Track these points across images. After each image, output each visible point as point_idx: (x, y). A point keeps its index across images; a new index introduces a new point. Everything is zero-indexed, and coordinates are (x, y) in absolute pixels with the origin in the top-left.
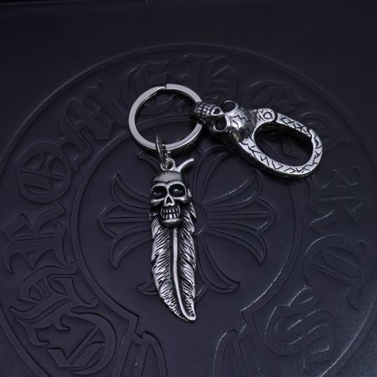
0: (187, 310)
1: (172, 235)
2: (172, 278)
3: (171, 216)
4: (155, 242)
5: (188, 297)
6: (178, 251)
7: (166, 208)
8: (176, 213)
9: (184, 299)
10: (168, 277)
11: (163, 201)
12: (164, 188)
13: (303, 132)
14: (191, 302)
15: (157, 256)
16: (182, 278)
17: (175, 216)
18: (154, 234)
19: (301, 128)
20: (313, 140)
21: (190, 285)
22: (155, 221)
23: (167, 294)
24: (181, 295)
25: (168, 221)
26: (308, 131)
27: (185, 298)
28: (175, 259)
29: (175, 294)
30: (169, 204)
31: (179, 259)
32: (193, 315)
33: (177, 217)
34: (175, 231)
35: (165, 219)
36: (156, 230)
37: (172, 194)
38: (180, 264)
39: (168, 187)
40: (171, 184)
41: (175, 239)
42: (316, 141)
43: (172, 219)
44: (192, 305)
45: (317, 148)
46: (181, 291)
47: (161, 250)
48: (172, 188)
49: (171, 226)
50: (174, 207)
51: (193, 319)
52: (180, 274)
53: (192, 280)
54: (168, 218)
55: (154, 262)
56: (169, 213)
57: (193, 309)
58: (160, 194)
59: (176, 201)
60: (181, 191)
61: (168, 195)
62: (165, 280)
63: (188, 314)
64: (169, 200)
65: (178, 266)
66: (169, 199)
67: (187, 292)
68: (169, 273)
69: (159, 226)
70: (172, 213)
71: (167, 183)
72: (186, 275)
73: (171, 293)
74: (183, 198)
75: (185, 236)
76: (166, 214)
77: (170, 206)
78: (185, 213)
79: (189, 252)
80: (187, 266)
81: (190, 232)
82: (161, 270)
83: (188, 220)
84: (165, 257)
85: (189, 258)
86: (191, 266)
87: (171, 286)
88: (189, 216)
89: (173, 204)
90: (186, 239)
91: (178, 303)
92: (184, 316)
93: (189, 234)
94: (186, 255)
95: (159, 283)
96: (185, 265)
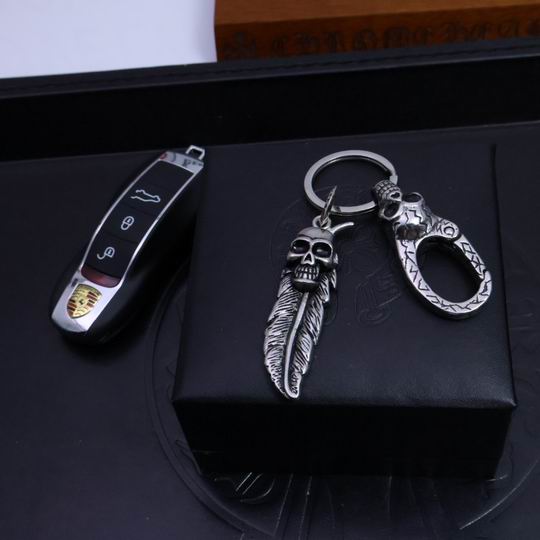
0: (290, 385)
1: (301, 299)
2: (285, 347)
3: (305, 276)
4: (280, 300)
5: (297, 371)
6: (303, 318)
7: (302, 265)
8: (312, 274)
9: (291, 372)
10: (281, 344)
11: (301, 258)
12: (307, 244)
13: (477, 270)
14: (299, 377)
15: (276, 317)
16: (296, 349)
17: (310, 278)
18: (281, 292)
19: (478, 264)
20: (482, 285)
21: (303, 357)
22: (287, 279)
23: (274, 361)
24: (290, 366)
25: (301, 281)
26: (484, 271)
27: (293, 370)
28: (296, 326)
30: (308, 262)
31: (300, 327)
33: (312, 279)
34: (306, 296)
35: (298, 278)
36: (285, 288)
37: (315, 252)
38: (300, 332)
39: (312, 244)
40: (317, 241)
41: (304, 304)
42: (486, 287)
43: (306, 279)
44: (299, 382)
45: (481, 294)
46: (291, 363)
47: (284, 312)
48: (317, 246)
49: (302, 288)
50: (313, 267)
51: (296, 396)
52: (297, 341)
53: (307, 354)
54: (302, 277)
55: (271, 322)
56: (304, 272)
57: (298, 386)
58: (301, 249)
59: (316, 261)
60: (326, 253)
61: (310, 252)
62: (276, 345)
63: (291, 389)
64: (309, 257)
65: (297, 335)
67: (297, 365)
69: (289, 285)
70: (308, 273)
71: (312, 239)
72: (303, 346)
73: (279, 362)
74: (326, 260)
75: (315, 304)
76: (300, 272)
77: (307, 265)
78: (324, 278)
79: (314, 322)
80: (307, 336)
81: (323, 300)
82: (276, 334)
83: (324, 287)
84: (285, 320)
85: (312, 329)
86: (312, 338)
87: (282, 354)
88: (327, 282)
89: (312, 263)
90: (316, 307)
91: (283, 375)
92: (284, 390)
93: (320, 302)
94: (310, 325)
95: (269, 346)
96: (305, 335)
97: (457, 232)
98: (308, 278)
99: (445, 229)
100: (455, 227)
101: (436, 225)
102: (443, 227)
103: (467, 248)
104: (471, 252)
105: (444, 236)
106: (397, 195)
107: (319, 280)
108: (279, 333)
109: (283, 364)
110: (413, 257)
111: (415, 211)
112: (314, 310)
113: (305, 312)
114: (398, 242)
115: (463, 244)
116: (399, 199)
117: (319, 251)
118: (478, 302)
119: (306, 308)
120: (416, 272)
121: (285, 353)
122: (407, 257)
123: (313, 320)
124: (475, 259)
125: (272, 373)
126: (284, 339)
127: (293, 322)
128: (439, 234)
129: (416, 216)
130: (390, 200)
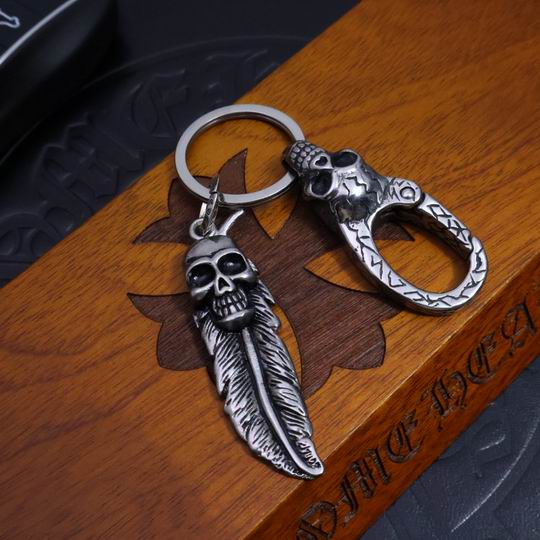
0: (305, 460)
1: (242, 341)
2: (263, 413)
3: (232, 308)
4: (217, 359)
5: (299, 437)
6: (261, 366)
7: (220, 297)
8: (240, 301)
9: (293, 442)
10: (256, 414)
11: (213, 288)
13: (460, 238)
14: (308, 443)
15: (227, 383)
16: (279, 407)
17: (240, 308)
18: (211, 347)
19: (460, 230)
20: (473, 258)
21: (297, 415)
22: (208, 326)
24: (288, 436)
25: (229, 319)
26: (470, 239)
27: (296, 439)
28: (260, 379)
29: (276, 438)
30: (225, 289)
31: (265, 377)
32: (318, 466)
33: (243, 309)
34: (246, 333)
35: (224, 316)
36: (213, 340)
37: (225, 271)
38: (270, 386)
39: (215, 262)
41: (250, 347)
42: (479, 259)
43: (236, 314)
44: (312, 449)
45: (475, 271)
46: (286, 430)
47: (232, 371)
48: (222, 262)
49: (238, 326)
50: (234, 292)
51: (320, 471)
52: (273, 399)
53: (298, 407)
54: (230, 313)
55: (225, 394)
56: (228, 305)
57: (314, 456)
58: (203, 278)
59: (236, 282)
60: (239, 265)
61: (219, 275)
62: (252, 419)
63: (309, 465)
64: (222, 283)
66: (221, 280)
67: (295, 428)
68: (255, 406)
69: (217, 332)
70: (234, 303)
71: (211, 256)
72: (286, 401)
74: (244, 276)
75: (265, 337)
77: (227, 293)
78: (256, 299)
79: (281, 363)
80: (284, 384)
81: (272, 328)
83: (262, 309)
84: (240, 380)
85: (283, 372)
86: (291, 383)
88: (262, 301)
89: (231, 288)
90: (269, 340)
91: (286, 453)
92: (302, 471)
93: (271, 331)
94: (277, 367)
95: (244, 426)
96: (280, 385)
97: (418, 192)
98: (238, 310)
99: (401, 192)
100: (413, 186)
101: (387, 188)
102: (398, 189)
103: (438, 211)
104: (445, 216)
105: (403, 201)
106: (323, 161)
107: (251, 305)
108: (245, 402)
110: (369, 243)
111: (355, 178)
112: (269, 346)
113: (258, 354)
114: (344, 226)
115: (430, 207)
116: (328, 166)
118: (474, 284)
120: (381, 263)
121: (269, 422)
122: (363, 245)
124: (453, 225)
125: (271, 458)
127: (252, 375)
128: (394, 201)
129: (358, 184)
130: (316, 170)
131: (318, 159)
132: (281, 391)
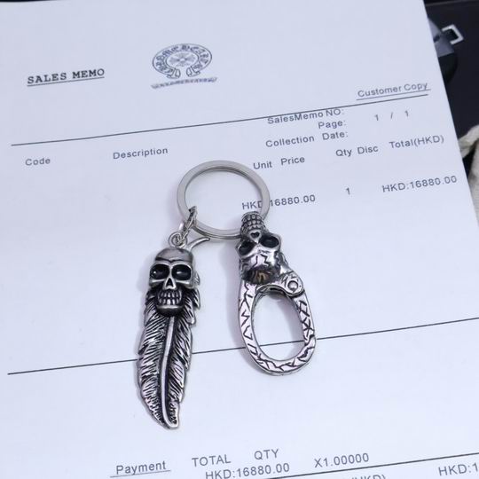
0: (169, 415)
1: (167, 324)
2: (159, 376)
3: (169, 301)
4: (147, 328)
5: (173, 400)
6: (172, 345)
7: (165, 291)
8: (175, 299)
9: (168, 401)
10: (155, 373)
11: (163, 282)
12: (166, 268)
14: (176, 406)
15: (146, 346)
16: (170, 376)
17: (174, 303)
18: (147, 319)
21: (178, 386)
22: (151, 305)
23: (150, 393)
24: (166, 395)
25: (165, 307)
27: (170, 400)
28: (167, 353)
30: (170, 287)
31: (171, 353)
32: (175, 422)
33: (176, 304)
34: (173, 320)
35: (161, 304)
36: (151, 314)
37: (175, 275)
38: (171, 360)
39: (171, 267)
40: (176, 264)
41: (171, 329)
43: (170, 305)
44: (176, 411)
46: (167, 392)
47: (153, 340)
48: (176, 269)
49: (168, 314)
50: (176, 291)
52: (169, 370)
53: (181, 381)
54: (166, 304)
55: (142, 352)
56: (167, 298)
57: (176, 416)
58: (161, 273)
59: (178, 284)
60: (186, 274)
61: (170, 276)
62: (150, 376)
63: (170, 420)
64: (170, 283)
65: (168, 361)
66: (170, 280)
67: (173, 393)
69: (154, 311)
70: (171, 299)
71: (171, 262)
72: (176, 374)
73: (155, 392)
74: (187, 283)
75: (182, 328)
76: (163, 298)
77: (170, 290)
78: (187, 301)
79: (184, 347)
80: (179, 363)
81: (190, 323)
82: (148, 364)
83: (188, 309)
84: (155, 348)
85: (182, 355)
86: (184, 364)
87: (156, 384)
88: (190, 304)
89: (174, 287)
90: (183, 331)
91: (160, 405)
92: (164, 421)
93: (187, 325)
94: (180, 350)
95: (143, 378)
96: (176, 362)
98: (172, 304)
106: (257, 234)
107: (183, 303)
108: (151, 363)
109: (159, 394)
110: (249, 301)
111: (266, 257)
112: (182, 335)
113: (173, 337)
116: (257, 240)
117: (178, 273)
119: (174, 333)
121: (159, 383)
123: (182, 345)
125: (150, 404)
126: (157, 368)
127: (164, 349)
130: (249, 238)
131: (255, 232)
132: (176, 366)
